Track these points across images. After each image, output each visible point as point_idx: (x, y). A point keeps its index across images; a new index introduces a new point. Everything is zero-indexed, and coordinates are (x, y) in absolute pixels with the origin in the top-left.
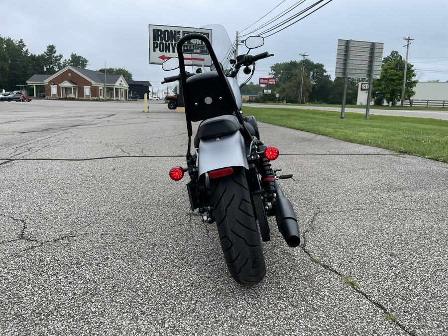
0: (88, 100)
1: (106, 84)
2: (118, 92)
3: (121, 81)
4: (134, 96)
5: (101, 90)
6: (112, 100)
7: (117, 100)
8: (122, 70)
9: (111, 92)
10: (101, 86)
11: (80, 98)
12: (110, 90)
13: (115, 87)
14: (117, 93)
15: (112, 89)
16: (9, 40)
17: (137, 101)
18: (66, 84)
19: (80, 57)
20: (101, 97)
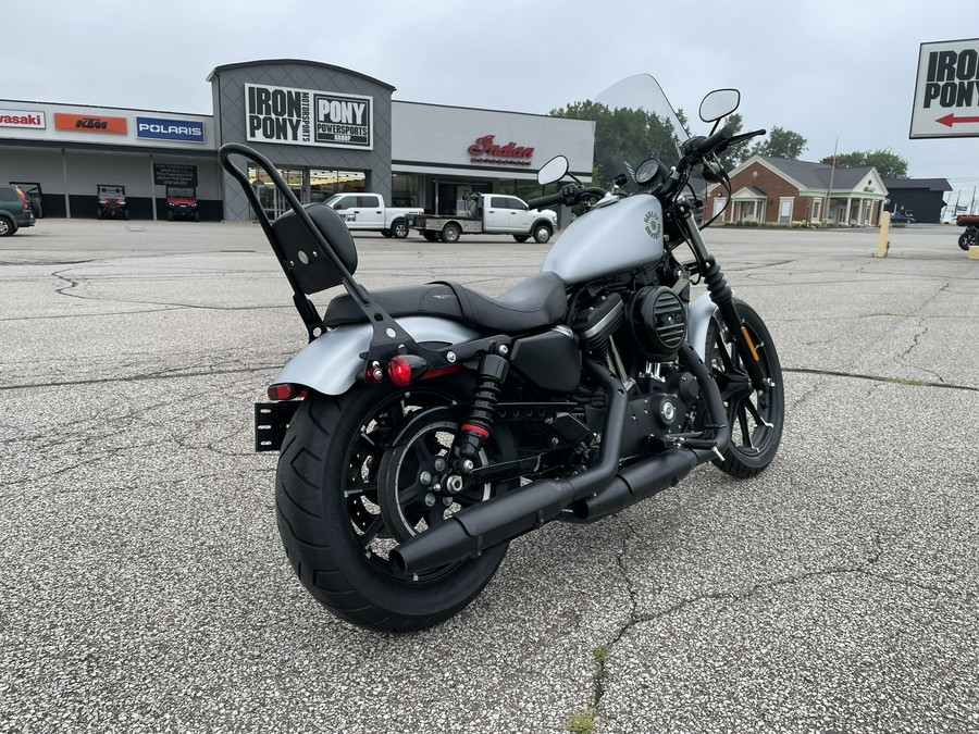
0: (785, 228)
1: (832, 191)
2: (858, 207)
3: (870, 182)
4: (899, 217)
5: (817, 204)
6: (840, 226)
7: (853, 226)
8: (883, 154)
9: (841, 207)
10: (818, 195)
11: (769, 223)
12: (839, 203)
13: (853, 196)
14: (854, 210)
15: (844, 201)
16: (654, 116)
17: (903, 227)
18: (745, 194)
19: (790, 134)
20: (814, 221)
